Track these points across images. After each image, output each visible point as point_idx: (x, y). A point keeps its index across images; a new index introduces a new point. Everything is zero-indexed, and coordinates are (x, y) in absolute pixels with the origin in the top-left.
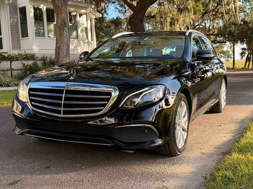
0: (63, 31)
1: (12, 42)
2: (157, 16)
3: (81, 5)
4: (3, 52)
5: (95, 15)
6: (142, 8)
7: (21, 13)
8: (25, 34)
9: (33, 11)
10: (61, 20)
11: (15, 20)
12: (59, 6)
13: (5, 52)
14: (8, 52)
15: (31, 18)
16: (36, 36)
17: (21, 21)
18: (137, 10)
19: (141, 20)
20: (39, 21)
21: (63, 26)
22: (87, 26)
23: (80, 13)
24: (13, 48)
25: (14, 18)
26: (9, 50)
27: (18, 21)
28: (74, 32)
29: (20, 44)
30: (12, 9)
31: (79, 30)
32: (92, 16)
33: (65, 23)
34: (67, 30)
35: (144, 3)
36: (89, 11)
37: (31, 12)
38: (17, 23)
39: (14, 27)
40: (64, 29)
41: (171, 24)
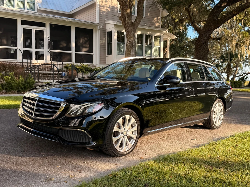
0: (131, 51)
1: (100, 58)
2: (223, 39)
3: (156, 30)
4: (93, 65)
5: (170, 37)
6: (207, 32)
7: (109, 36)
8: (110, 52)
9: (116, 35)
10: (129, 43)
11: (104, 41)
12: (129, 31)
13: (94, 65)
14: (96, 65)
15: (114, 40)
16: (117, 54)
17: (108, 42)
18: (202, 33)
19: (206, 42)
20: (121, 43)
21: (130, 47)
22: (160, 47)
23: (155, 36)
24: (100, 63)
25: (103, 40)
26: (97, 64)
27: (106, 42)
28: (149, 51)
29: (106, 60)
30: (102, 33)
31: (153, 50)
32: (168, 38)
33: (133, 45)
34: (134, 51)
35: (209, 27)
36: (163, 34)
37: (115, 35)
38: (105, 44)
39: (102, 47)
40: (131, 49)
41: (237, 45)
